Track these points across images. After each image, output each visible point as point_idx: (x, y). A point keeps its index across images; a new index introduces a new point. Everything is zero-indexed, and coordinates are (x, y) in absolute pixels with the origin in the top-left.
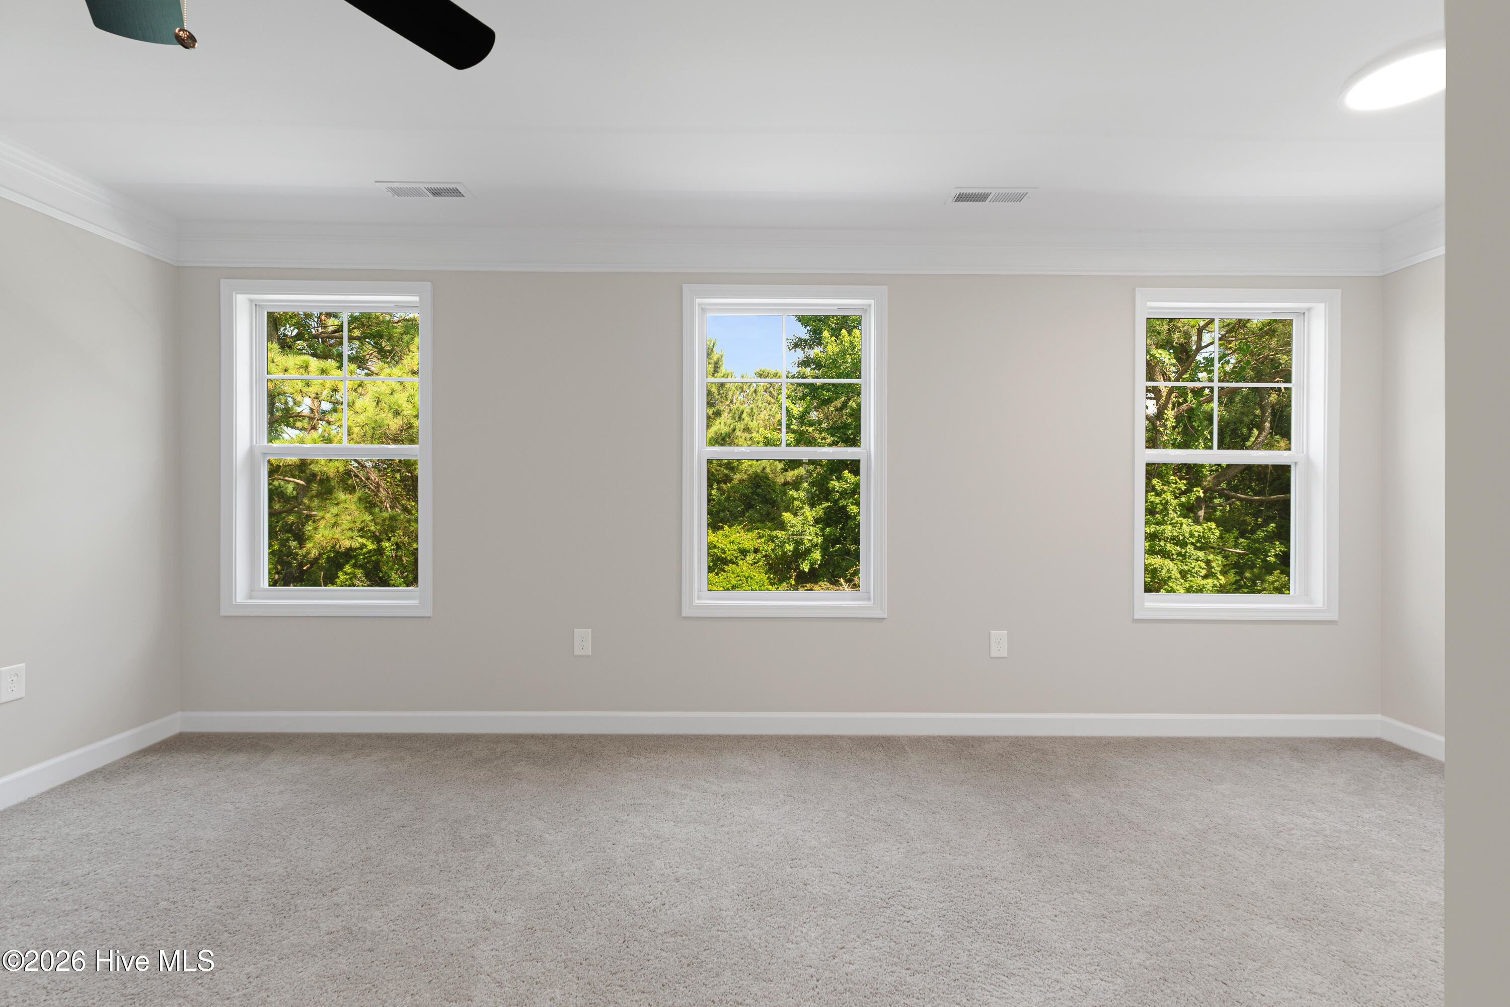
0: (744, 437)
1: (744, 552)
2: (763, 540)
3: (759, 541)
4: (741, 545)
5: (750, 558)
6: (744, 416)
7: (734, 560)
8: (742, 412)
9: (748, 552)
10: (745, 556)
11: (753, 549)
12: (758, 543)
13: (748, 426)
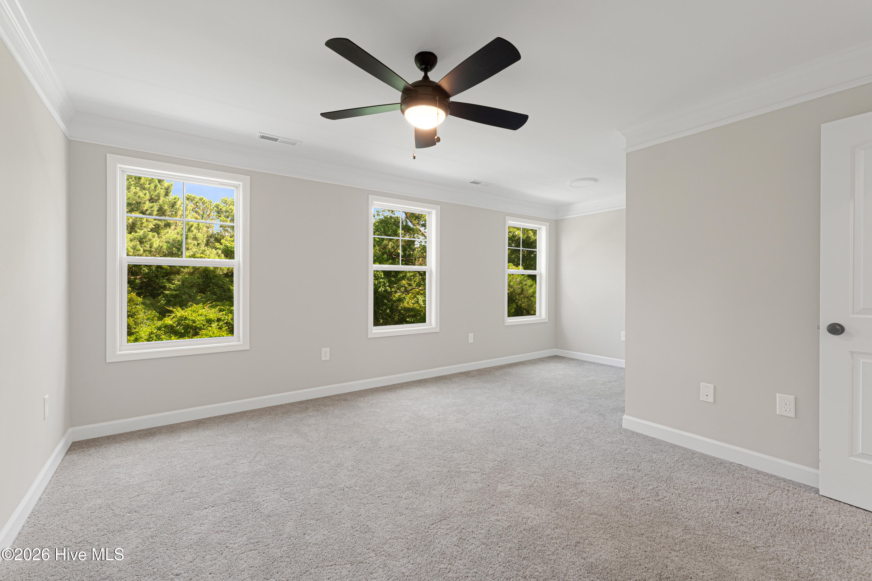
0: (193, 244)
1: (209, 321)
2: (224, 313)
3: (221, 313)
4: (207, 317)
5: (214, 325)
6: (193, 229)
7: (203, 327)
8: (192, 226)
9: (213, 321)
10: (211, 324)
11: (216, 319)
12: (220, 315)
13: (196, 236)
